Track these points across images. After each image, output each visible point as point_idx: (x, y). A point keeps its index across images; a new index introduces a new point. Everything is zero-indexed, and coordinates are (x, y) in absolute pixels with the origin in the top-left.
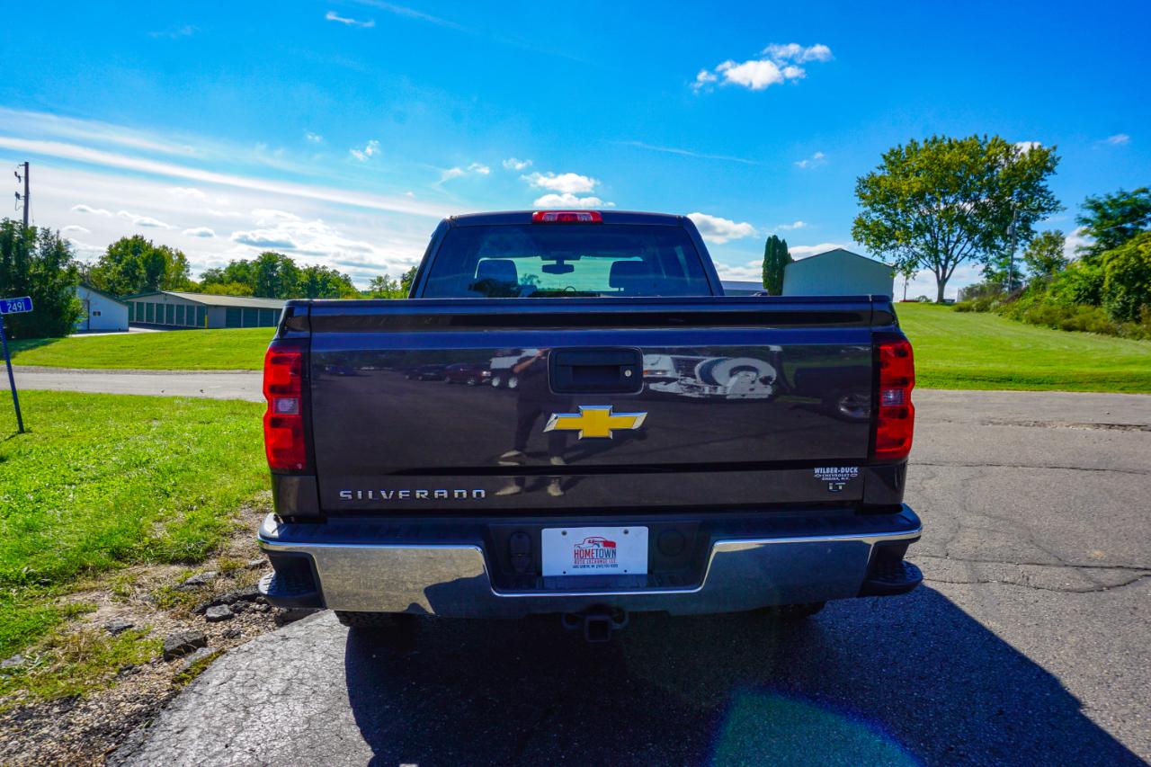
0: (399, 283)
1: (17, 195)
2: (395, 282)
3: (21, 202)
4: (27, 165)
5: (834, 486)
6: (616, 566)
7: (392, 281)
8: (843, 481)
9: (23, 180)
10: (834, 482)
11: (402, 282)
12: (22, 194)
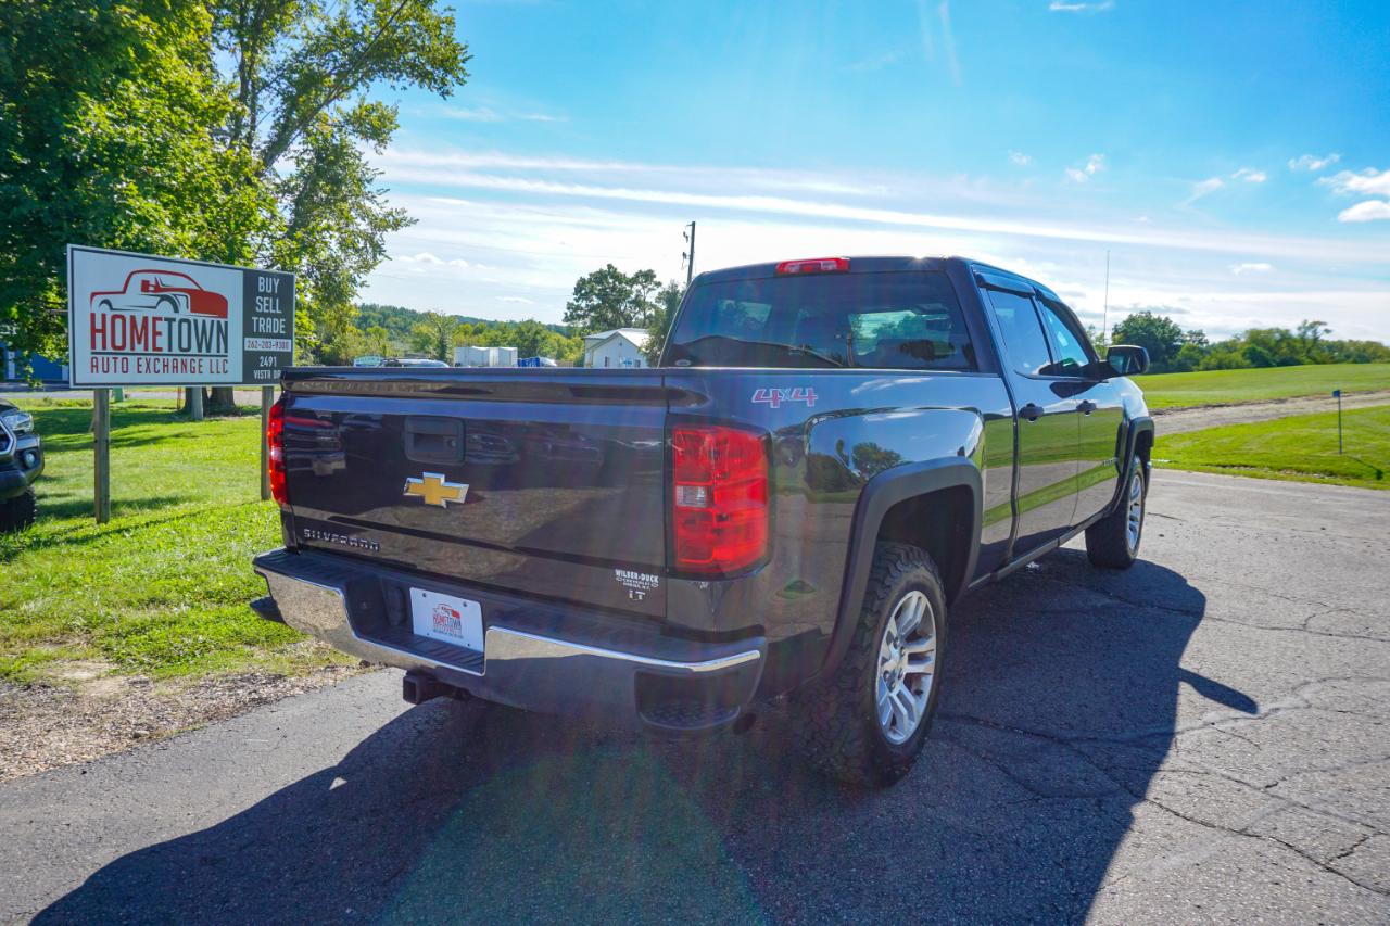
0: (1108, 335)
1: (684, 255)
2: (1103, 335)
3: (687, 262)
4: (693, 224)
5: (635, 595)
6: (461, 637)
7: (1098, 334)
8: (643, 590)
9: (690, 239)
10: (635, 589)
11: (1113, 335)
12: (688, 253)
